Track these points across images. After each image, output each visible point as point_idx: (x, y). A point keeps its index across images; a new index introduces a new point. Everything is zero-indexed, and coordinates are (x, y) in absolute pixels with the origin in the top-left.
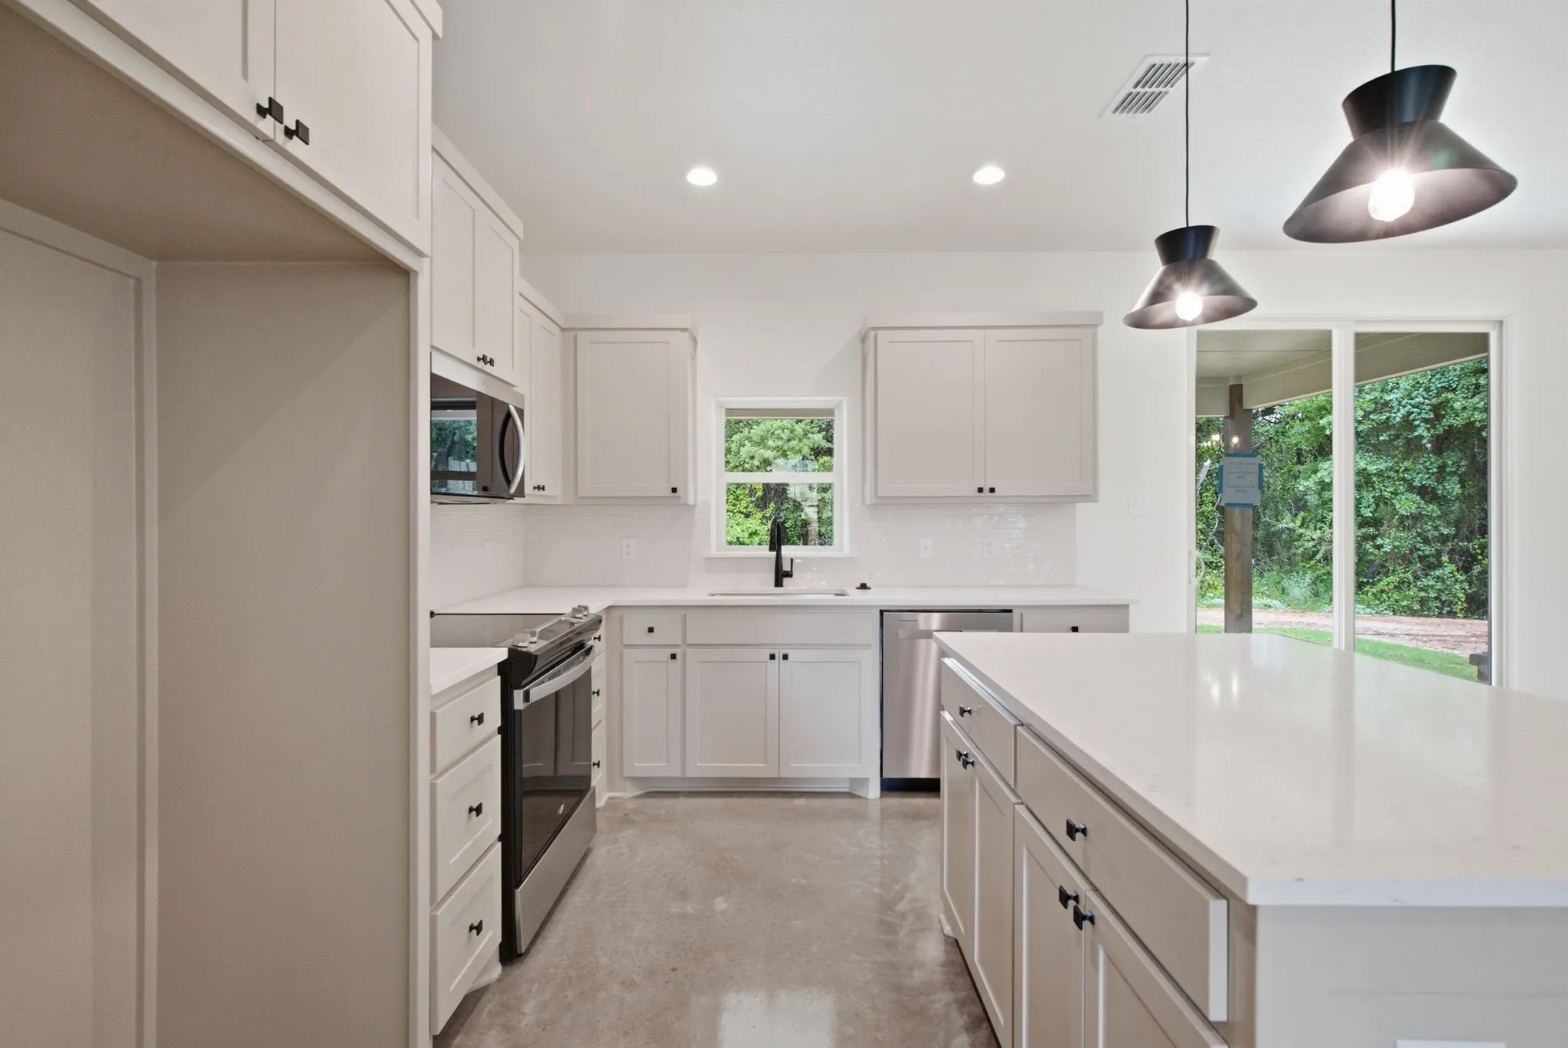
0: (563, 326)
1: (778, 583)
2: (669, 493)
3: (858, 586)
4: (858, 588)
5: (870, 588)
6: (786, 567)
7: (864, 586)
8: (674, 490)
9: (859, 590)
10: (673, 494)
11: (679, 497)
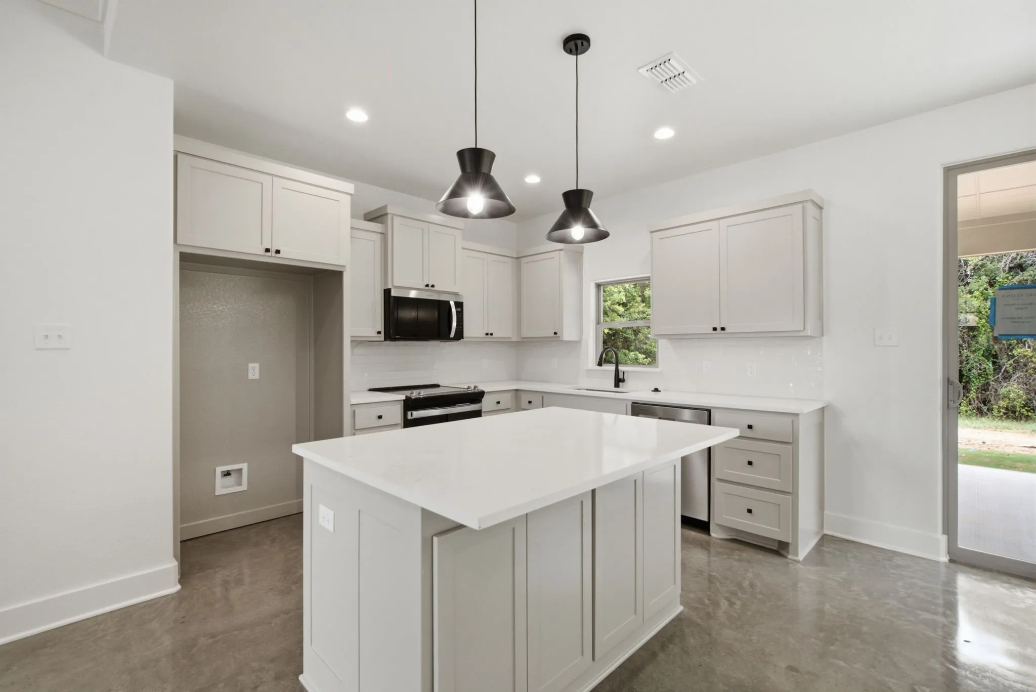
0: (516, 256)
1: (617, 385)
2: (553, 335)
3: (653, 389)
4: (652, 391)
5: (660, 391)
6: (621, 377)
7: (656, 390)
8: (555, 333)
9: (654, 392)
10: (555, 335)
11: (559, 337)
